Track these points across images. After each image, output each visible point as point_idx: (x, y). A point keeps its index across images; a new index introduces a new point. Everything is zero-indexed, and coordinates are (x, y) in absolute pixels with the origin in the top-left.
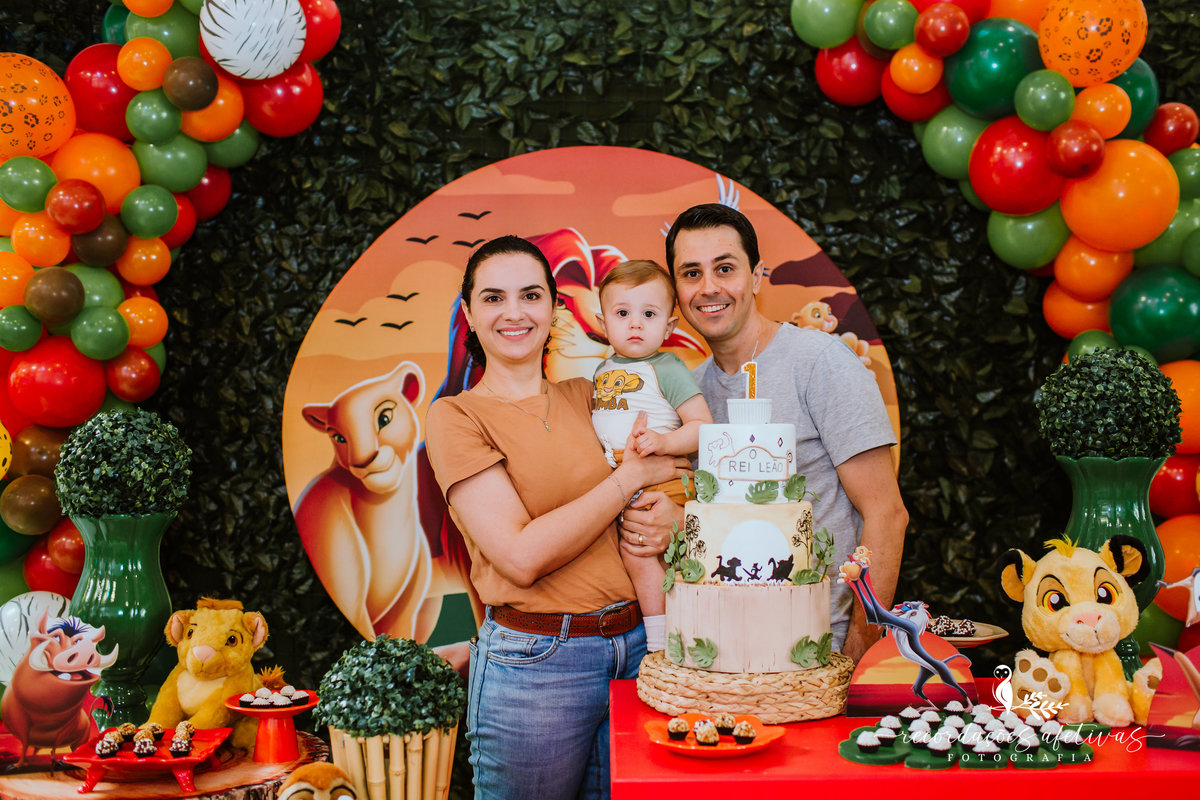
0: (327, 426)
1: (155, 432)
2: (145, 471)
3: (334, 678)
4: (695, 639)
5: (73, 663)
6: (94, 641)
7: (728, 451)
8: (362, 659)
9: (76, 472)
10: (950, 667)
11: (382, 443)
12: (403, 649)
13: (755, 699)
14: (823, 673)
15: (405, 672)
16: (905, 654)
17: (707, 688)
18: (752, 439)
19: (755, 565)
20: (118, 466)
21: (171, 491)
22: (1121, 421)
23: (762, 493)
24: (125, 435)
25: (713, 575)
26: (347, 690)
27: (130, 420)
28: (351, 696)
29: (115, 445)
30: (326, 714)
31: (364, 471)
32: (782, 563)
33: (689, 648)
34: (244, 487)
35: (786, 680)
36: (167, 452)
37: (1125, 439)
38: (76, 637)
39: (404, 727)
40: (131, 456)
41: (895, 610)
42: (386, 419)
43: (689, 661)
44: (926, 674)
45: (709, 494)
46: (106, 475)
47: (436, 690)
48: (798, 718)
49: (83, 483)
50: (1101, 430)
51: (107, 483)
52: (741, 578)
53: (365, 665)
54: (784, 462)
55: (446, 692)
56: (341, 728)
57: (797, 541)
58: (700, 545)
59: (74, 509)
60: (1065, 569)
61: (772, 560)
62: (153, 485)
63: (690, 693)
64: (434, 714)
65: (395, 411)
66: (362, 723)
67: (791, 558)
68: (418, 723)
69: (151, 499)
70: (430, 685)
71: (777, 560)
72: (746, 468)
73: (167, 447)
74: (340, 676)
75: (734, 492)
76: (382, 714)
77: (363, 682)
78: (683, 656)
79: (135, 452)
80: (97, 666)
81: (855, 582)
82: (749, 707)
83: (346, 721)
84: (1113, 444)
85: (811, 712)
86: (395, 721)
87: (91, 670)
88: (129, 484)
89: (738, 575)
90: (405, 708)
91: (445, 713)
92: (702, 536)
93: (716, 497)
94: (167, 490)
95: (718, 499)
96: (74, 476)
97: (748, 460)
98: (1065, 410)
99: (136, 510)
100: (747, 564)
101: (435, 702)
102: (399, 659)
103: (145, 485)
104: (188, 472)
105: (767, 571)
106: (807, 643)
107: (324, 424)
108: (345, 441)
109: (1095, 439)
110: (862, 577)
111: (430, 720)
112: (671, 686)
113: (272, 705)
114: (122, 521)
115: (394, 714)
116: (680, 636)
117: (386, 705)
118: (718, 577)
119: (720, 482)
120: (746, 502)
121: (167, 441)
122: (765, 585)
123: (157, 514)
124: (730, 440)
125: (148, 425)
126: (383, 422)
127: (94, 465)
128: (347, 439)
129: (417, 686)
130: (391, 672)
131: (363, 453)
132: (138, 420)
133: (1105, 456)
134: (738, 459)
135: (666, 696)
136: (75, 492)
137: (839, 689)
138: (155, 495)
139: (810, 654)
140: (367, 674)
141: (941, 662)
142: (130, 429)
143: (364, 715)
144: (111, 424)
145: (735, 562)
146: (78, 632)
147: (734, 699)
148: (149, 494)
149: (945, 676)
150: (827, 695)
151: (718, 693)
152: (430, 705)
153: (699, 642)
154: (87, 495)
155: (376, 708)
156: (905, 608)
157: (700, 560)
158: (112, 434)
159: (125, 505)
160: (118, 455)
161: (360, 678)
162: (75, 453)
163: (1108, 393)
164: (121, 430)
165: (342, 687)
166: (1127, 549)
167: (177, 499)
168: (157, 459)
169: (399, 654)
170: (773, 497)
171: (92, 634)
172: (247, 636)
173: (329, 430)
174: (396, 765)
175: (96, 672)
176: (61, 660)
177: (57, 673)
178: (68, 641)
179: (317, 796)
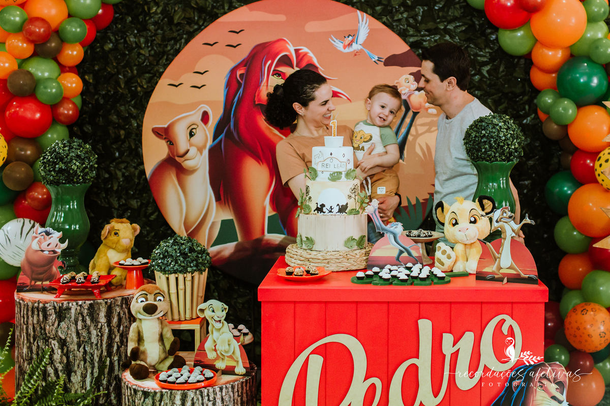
0: (164, 137)
1: (81, 149)
2: (78, 166)
3: (156, 252)
4: (306, 237)
5: (49, 247)
6: (58, 238)
7: (321, 159)
8: (167, 244)
9: (48, 166)
10: (412, 249)
11: (191, 145)
12: (185, 240)
13: (327, 261)
14: (357, 252)
15: (185, 249)
16: (393, 244)
17: (309, 256)
18: (331, 154)
19: (331, 207)
20: (66, 164)
21: (89, 174)
22: (491, 147)
23: (335, 177)
24: (69, 150)
25: (314, 211)
26: (161, 256)
27: (70, 143)
28: (162, 259)
29: (64, 155)
30: (153, 266)
31: (183, 159)
32: (342, 206)
33: (304, 241)
34: (122, 166)
35: (341, 254)
36: (87, 157)
37: (493, 154)
38: (50, 236)
39: (184, 271)
40: (71, 160)
41: (388, 226)
42: (193, 133)
43: (304, 246)
44: (401, 252)
45: (314, 177)
46: (61, 168)
47: (197, 256)
48: (346, 270)
49: (51, 171)
50: (483, 150)
51: (61, 171)
52: (325, 212)
53: (168, 246)
54: (345, 164)
55: (201, 257)
56: (159, 271)
57: (350, 197)
58: (310, 198)
59: (48, 182)
60: (459, 209)
61: (338, 205)
62: (81, 172)
63: (302, 259)
64: (197, 266)
65: (197, 129)
66: (167, 269)
67: (347, 204)
68: (189, 269)
69: (80, 178)
70: (195, 255)
71: (340, 205)
72: (328, 167)
73: (87, 155)
74: (159, 251)
75: (323, 177)
76: (175, 266)
77: (168, 253)
78: (302, 244)
79: (73, 158)
80: (59, 248)
81: (372, 214)
82: (324, 264)
83: (161, 268)
84: (489, 156)
85: (351, 267)
86: (180, 268)
87: (57, 250)
88: (71, 172)
89: (324, 211)
90: (184, 263)
91: (200, 266)
92: (311, 194)
93: (317, 178)
94: (87, 174)
95: (317, 179)
96: (48, 168)
97: (329, 163)
98: (470, 141)
99: (74, 183)
100: (328, 207)
101: (196, 260)
102: (183, 244)
103: (78, 172)
104: (96, 166)
105: (336, 209)
106: (352, 239)
107: (162, 135)
108: (173, 144)
109: (481, 154)
110: (375, 212)
111: (195, 268)
112: (295, 256)
113: (133, 265)
114: (68, 187)
115: (180, 265)
116: (301, 236)
117: (176, 262)
118: (316, 211)
119: (318, 172)
120: (329, 181)
121: (87, 152)
122: (335, 215)
123: (83, 184)
124: (323, 154)
125: (78, 146)
126: (192, 135)
127: (56, 164)
128: (174, 144)
129: (189, 255)
130: (179, 249)
131: (182, 150)
132: (74, 144)
133: (486, 161)
134: (325, 163)
135: (293, 260)
136: (48, 175)
137: (365, 258)
138: (82, 176)
139: (355, 243)
140: (169, 250)
141: (407, 247)
142: (71, 148)
143: (168, 266)
144: (62, 146)
145: (323, 206)
146: (51, 234)
147: (319, 261)
148: (79, 176)
149: (409, 253)
150: (359, 260)
151: (313, 259)
152: (195, 262)
153: (307, 238)
154: (53, 176)
155: (172, 263)
156: (393, 225)
157: (310, 205)
158: (63, 150)
159: (69, 180)
160: (66, 159)
161: (166, 251)
162: (47, 158)
163: (487, 134)
164: (67, 148)
165: (159, 255)
166: (485, 201)
167: (91, 178)
168: (82, 161)
169: (182, 242)
170: (339, 178)
171: (57, 235)
173: (165, 138)
174: (181, 286)
175: (59, 251)
176: (44, 246)
177: (43, 251)
178: (47, 237)
179: (149, 296)
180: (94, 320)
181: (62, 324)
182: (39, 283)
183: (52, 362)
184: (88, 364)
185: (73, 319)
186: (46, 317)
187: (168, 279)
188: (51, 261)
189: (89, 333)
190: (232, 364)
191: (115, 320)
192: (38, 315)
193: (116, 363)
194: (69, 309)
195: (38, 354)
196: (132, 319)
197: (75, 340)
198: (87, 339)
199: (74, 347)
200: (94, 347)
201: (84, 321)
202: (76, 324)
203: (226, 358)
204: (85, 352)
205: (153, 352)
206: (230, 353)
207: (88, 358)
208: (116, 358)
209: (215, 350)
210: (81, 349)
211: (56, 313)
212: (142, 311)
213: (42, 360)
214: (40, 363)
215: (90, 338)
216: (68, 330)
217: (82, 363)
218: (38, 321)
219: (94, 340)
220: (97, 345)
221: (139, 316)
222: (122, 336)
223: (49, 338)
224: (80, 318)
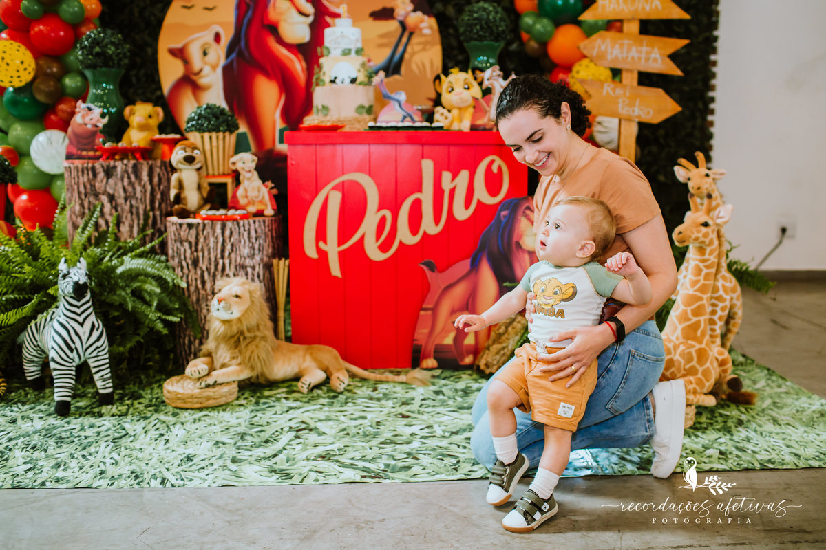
0: (179, 56)
2: (112, 50)
5: (92, 121)
6: (99, 114)
7: (333, 38)
11: (205, 63)
14: (367, 117)
16: (397, 110)
18: (342, 33)
19: (343, 79)
20: (103, 48)
21: (122, 60)
23: (347, 53)
24: (104, 36)
25: (329, 83)
26: (196, 118)
27: (105, 31)
28: (196, 120)
29: (101, 40)
30: (189, 128)
31: (197, 76)
33: (320, 109)
34: (140, 91)
36: (120, 44)
38: (92, 111)
40: (107, 45)
41: (393, 94)
43: (320, 112)
44: (405, 117)
45: (328, 54)
46: (98, 51)
49: (90, 54)
50: (475, 31)
51: (98, 54)
53: (202, 110)
54: (355, 42)
55: (231, 120)
56: (194, 131)
57: (359, 71)
58: (324, 73)
59: (86, 66)
60: (454, 79)
61: (349, 77)
62: (116, 57)
64: (227, 126)
65: (210, 48)
66: (202, 128)
67: (357, 77)
68: (221, 128)
69: (115, 62)
71: (352, 78)
72: (340, 44)
73: (120, 42)
75: (335, 54)
76: (208, 126)
79: (109, 43)
80: (100, 122)
81: (379, 84)
83: (196, 127)
86: (213, 127)
87: (98, 125)
89: (337, 82)
90: (217, 122)
91: (231, 126)
95: (330, 56)
97: (341, 41)
98: (464, 25)
100: (340, 79)
101: (227, 121)
103: (113, 56)
104: (128, 54)
105: (348, 81)
106: (362, 107)
107: (177, 54)
110: (381, 82)
111: (226, 129)
114: (104, 71)
115: (213, 124)
116: (317, 106)
117: (210, 121)
119: (330, 49)
120: (341, 57)
122: (347, 86)
123: (118, 69)
124: (333, 34)
126: (205, 54)
127: (93, 48)
128: (189, 63)
129: (221, 117)
130: (211, 112)
131: (196, 68)
132: (109, 32)
134: (337, 41)
138: (117, 61)
139: (364, 111)
140: (203, 113)
141: (410, 113)
143: (202, 126)
145: (336, 78)
146: (92, 109)
148: (115, 60)
149: (411, 117)
152: (226, 123)
153: (322, 106)
154: (92, 59)
156: (397, 93)
157: (324, 77)
161: (200, 114)
164: (102, 35)
165: (194, 118)
166: (477, 72)
167: (125, 64)
170: (350, 54)
171: (98, 111)
172: (156, 116)
173: (181, 58)
174: (214, 143)
175: (101, 125)
176: (87, 119)
177: (86, 125)
178: (89, 113)
179: (187, 149)
180: (138, 177)
181: (111, 181)
182: (84, 153)
183: (102, 214)
184: (134, 216)
185: (119, 176)
186: (95, 175)
187: (202, 137)
188: (93, 134)
189: (134, 189)
190: (261, 207)
191: (156, 180)
192: (88, 174)
193: (158, 218)
194: (115, 167)
195: (89, 209)
196: (174, 170)
197: (122, 194)
198: (132, 194)
199: (121, 201)
200: (139, 201)
201: (129, 178)
202: (122, 180)
203: (257, 204)
204: (131, 206)
205: (192, 198)
206: (260, 198)
207: (134, 211)
208: (158, 213)
209: (247, 197)
210: (128, 203)
211: (104, 171)
212: (182, 161)
213: (93, 213)
214: (92, 216)
215: (135, 194)
216: (115, 186)
217: (129, 215)
218: (89, 179)
219: (139, 195)
220: (141, 199)
221: (180, 166)
222: (162, 194)
223: (99, 194)
224: (126, 176)
